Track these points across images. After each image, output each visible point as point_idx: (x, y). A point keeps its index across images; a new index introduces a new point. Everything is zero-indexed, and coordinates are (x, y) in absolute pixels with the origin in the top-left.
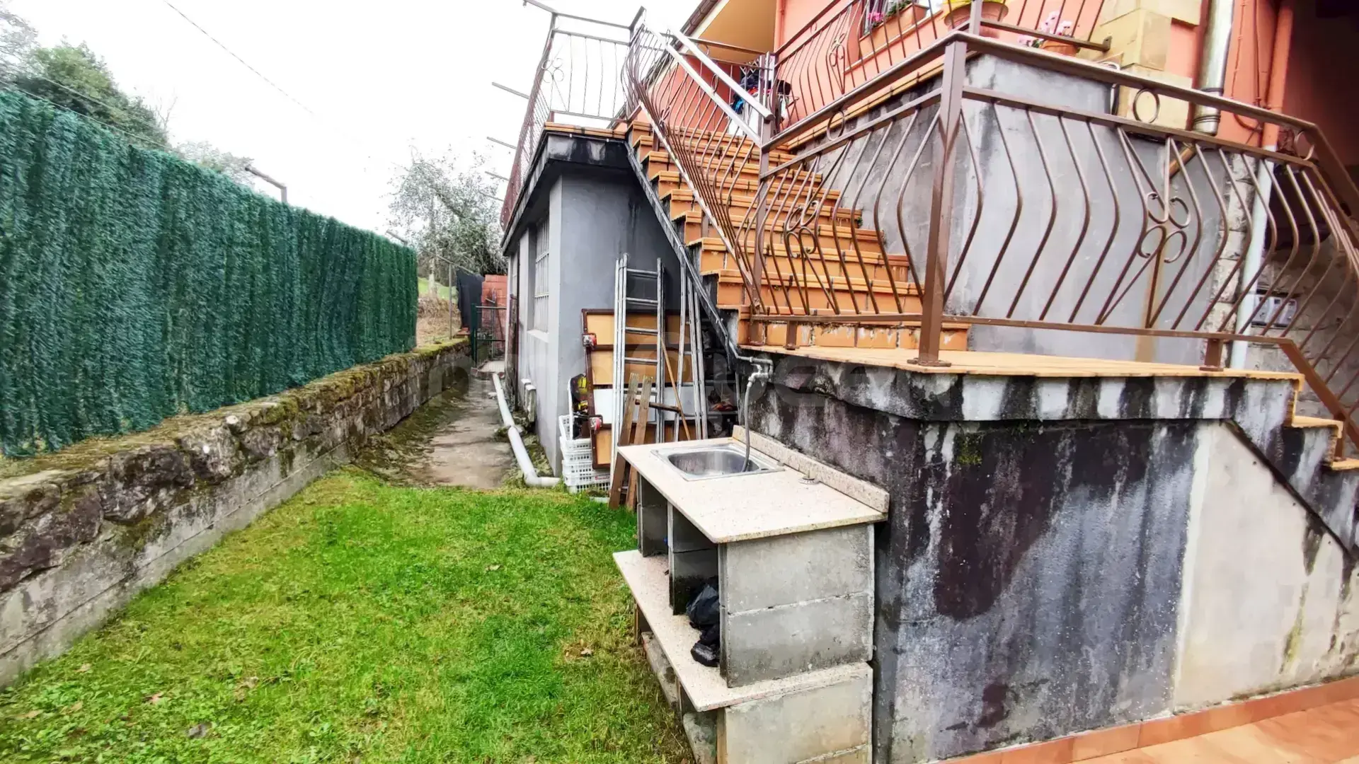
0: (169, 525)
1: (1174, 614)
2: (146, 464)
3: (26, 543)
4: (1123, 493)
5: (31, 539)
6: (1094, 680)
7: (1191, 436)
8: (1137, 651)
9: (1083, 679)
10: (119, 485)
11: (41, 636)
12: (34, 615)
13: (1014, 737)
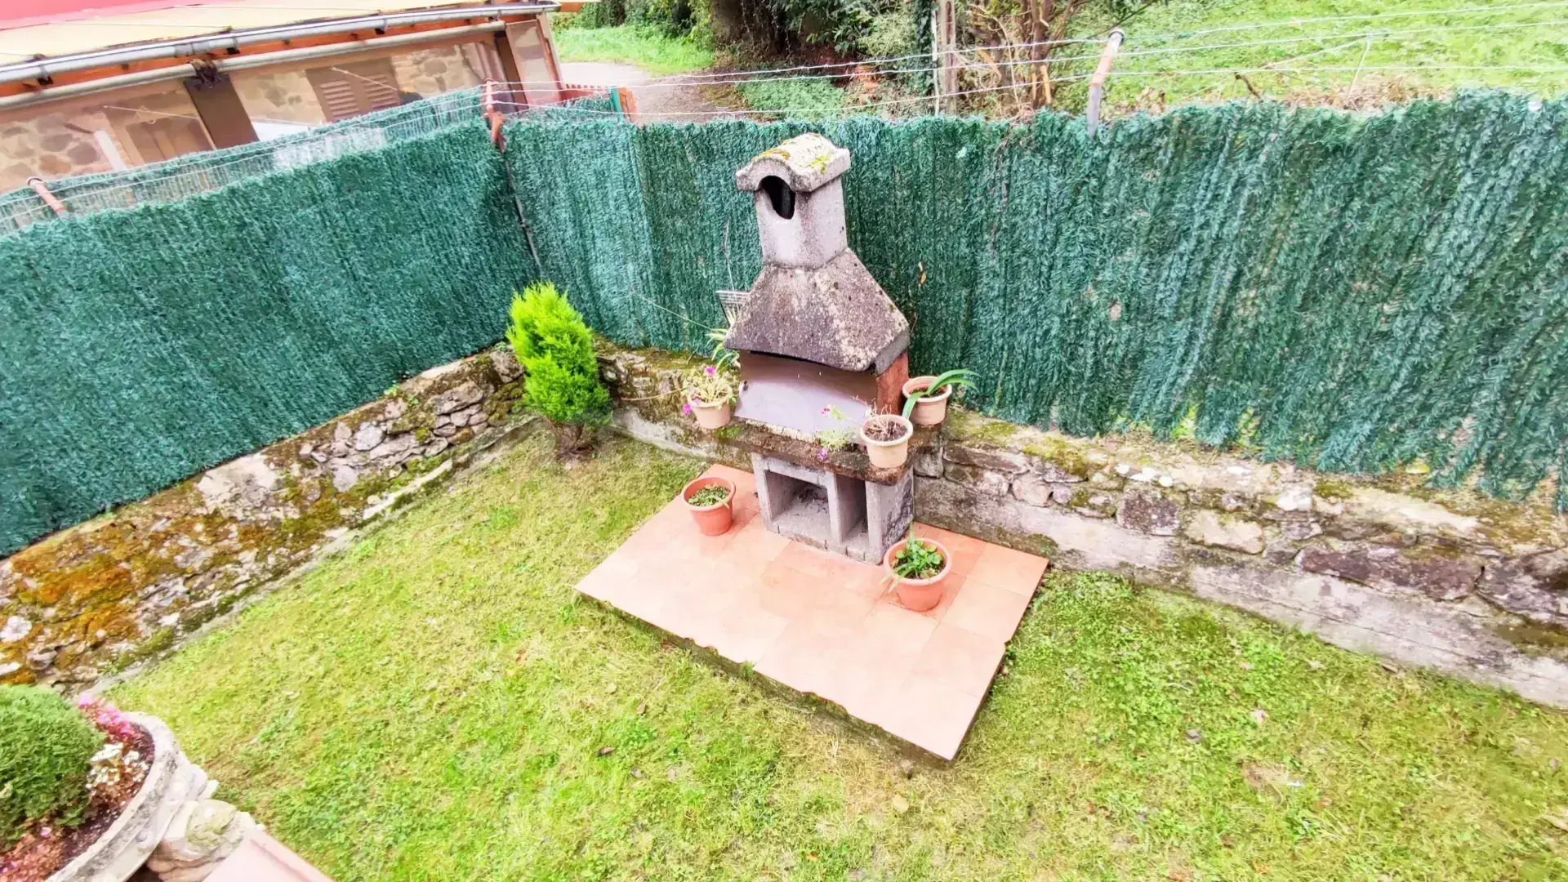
3: (1352, 554)
5: (1358, 555)
10: (1526, 580)
11: (1331, 622)
12: (1330, 605)
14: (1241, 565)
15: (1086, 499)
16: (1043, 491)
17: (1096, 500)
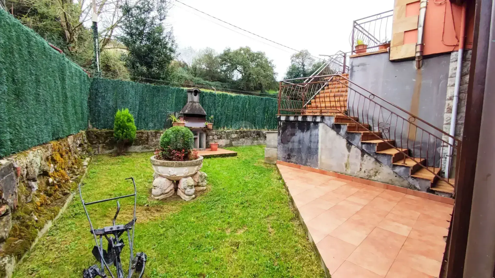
0: (258, 140)
1: (317, 152)
4: (306, 132)
6: (303, 158)
7: (318, 124)
8: (310, 156)
9: (301, 158)
10: (253, 133)
11: (243, 144)
13: (292, 162)
14: (236, 140)
16: (217, 137)
17: (223, 136)
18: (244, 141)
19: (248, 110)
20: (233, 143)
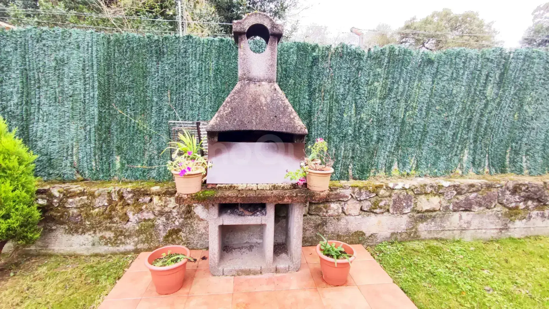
0: (530, 217)
2: (523, 188)
3: (465, 200)
5: (467, 199)
10: (508, 192)
11: (463, 231)
12: (463, 223)
14: (434, 217)
15: (378, 205)
16: (358, 206)
17: (382, 204)
18: (469, 223)
19: (492, 105)
20: (422, 227)
